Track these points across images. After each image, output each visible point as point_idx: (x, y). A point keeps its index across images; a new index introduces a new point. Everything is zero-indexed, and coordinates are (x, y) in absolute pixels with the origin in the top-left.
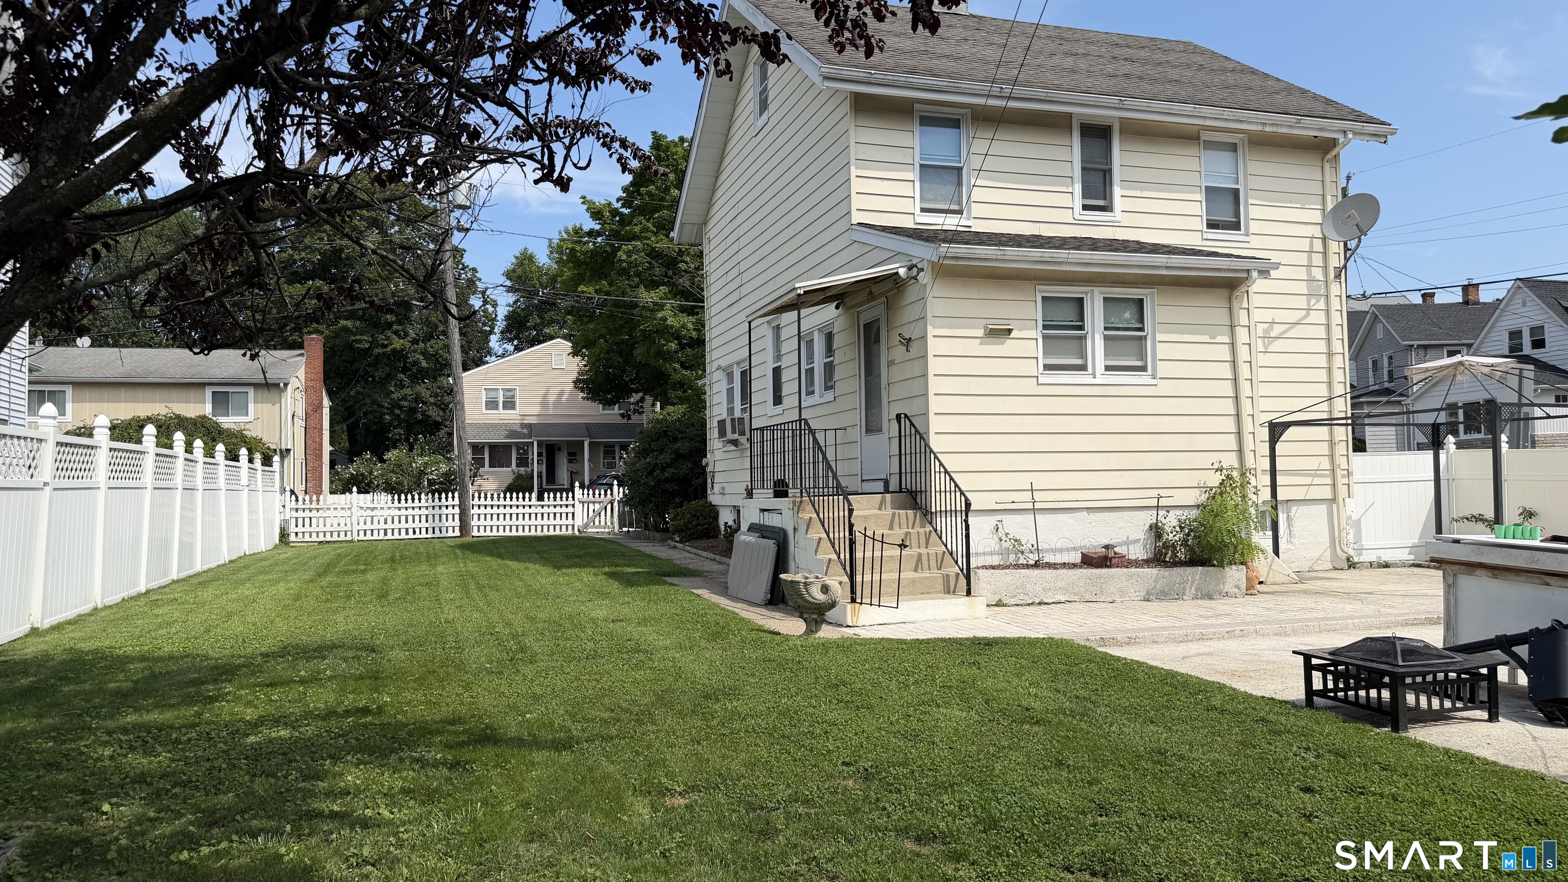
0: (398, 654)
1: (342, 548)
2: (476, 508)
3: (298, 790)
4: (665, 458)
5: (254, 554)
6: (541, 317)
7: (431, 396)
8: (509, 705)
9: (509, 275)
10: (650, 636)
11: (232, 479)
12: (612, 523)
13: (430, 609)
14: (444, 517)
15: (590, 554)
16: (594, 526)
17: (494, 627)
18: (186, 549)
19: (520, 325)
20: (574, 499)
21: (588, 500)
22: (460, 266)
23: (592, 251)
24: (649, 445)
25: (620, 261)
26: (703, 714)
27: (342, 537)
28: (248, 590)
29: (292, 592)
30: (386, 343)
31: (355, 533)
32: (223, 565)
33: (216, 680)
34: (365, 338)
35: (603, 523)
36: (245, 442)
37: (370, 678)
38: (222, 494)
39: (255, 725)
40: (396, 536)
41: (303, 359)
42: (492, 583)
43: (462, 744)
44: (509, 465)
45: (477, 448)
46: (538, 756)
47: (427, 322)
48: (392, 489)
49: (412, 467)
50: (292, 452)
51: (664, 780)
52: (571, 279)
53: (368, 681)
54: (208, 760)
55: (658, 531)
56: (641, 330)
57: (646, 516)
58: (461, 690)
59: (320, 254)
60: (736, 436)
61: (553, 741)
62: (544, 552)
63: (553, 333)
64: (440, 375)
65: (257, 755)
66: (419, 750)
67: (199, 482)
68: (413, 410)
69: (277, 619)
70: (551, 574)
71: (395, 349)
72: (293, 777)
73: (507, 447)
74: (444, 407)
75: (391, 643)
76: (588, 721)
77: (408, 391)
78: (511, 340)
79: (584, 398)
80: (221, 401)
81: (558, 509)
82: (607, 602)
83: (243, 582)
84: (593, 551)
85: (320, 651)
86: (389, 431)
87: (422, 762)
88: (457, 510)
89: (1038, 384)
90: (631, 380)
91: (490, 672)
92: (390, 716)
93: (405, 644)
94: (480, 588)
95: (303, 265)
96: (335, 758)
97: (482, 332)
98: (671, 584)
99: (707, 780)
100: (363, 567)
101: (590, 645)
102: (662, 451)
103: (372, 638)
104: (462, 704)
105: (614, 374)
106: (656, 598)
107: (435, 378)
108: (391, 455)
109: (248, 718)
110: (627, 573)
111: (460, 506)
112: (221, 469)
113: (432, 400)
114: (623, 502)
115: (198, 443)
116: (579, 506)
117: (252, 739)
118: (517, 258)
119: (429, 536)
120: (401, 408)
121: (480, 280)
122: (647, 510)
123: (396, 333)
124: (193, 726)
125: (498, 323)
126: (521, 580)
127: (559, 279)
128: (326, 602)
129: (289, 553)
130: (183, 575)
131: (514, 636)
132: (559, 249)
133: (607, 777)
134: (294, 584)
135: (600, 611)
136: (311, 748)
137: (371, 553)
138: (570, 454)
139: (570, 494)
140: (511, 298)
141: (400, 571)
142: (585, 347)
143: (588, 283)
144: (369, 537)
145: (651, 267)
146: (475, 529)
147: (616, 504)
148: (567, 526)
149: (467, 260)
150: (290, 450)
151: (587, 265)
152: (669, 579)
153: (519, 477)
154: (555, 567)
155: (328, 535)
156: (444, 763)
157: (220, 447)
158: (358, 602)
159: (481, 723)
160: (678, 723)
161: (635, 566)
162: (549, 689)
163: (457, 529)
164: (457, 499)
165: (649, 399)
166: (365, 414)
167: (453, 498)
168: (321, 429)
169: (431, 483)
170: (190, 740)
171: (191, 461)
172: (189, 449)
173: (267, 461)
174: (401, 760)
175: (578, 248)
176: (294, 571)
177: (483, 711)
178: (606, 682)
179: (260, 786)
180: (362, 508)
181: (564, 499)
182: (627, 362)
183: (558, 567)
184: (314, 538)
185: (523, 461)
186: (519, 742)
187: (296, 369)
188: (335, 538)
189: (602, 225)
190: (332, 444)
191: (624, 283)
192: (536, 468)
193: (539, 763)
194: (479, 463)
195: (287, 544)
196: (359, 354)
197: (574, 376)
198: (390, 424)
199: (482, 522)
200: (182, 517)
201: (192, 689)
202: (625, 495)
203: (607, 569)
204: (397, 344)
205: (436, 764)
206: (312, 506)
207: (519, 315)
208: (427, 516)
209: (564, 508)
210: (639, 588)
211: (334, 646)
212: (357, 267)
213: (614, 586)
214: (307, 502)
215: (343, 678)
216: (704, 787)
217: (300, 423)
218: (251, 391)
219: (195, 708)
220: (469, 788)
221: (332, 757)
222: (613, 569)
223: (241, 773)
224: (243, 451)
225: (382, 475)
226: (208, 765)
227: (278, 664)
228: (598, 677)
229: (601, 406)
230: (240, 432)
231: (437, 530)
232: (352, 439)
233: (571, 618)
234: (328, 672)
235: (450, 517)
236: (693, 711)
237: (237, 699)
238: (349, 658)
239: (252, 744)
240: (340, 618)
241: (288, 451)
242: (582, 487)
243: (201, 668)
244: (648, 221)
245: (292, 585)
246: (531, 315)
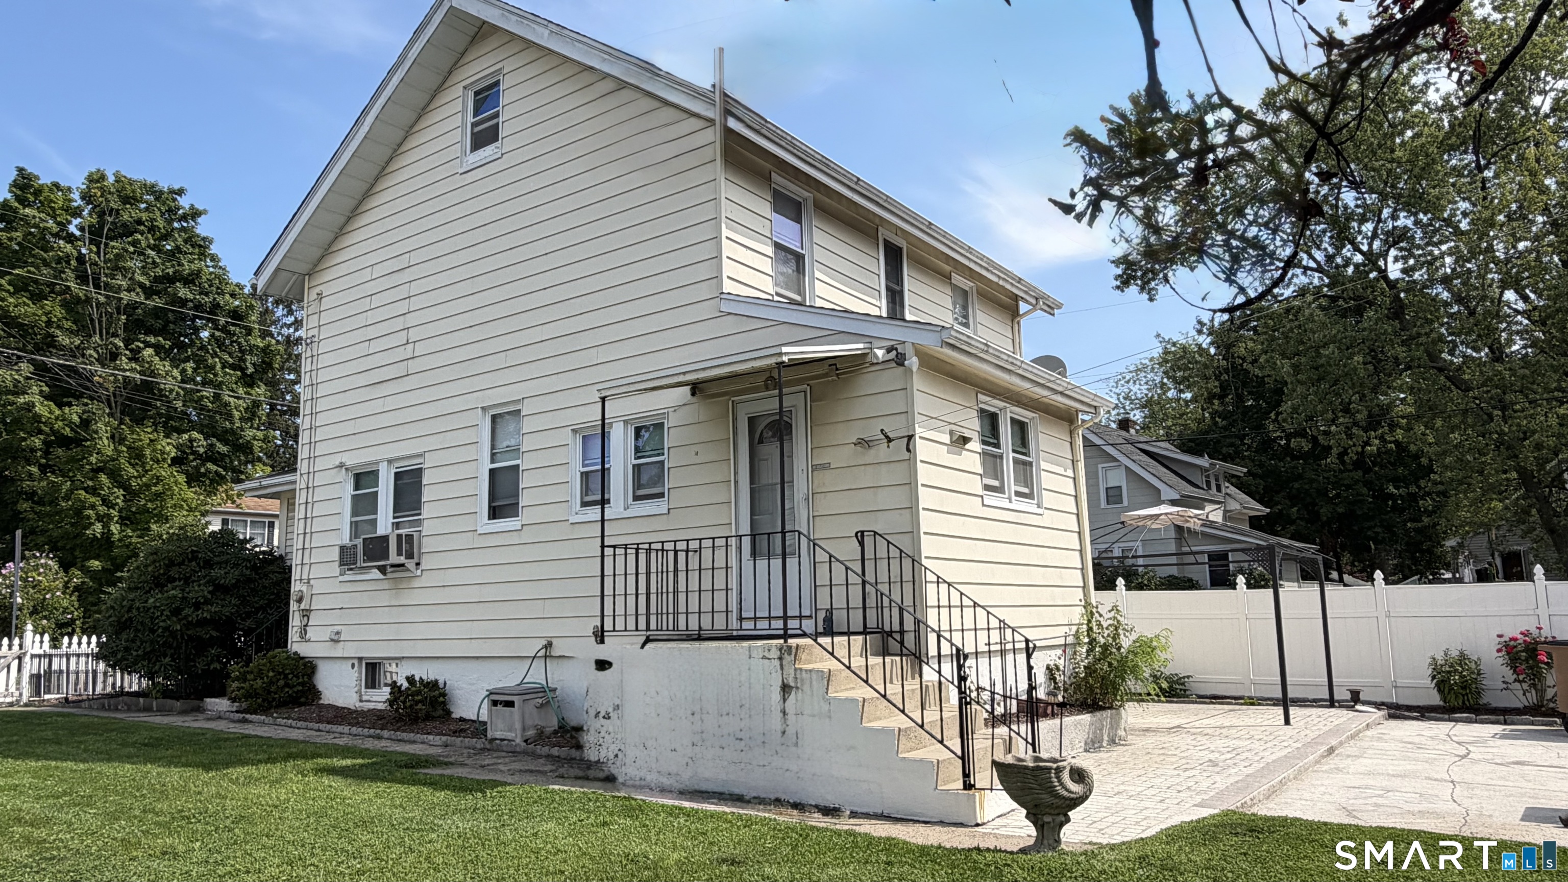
12: (18, 689)
35: (2, 689)
55: (173, 698)
60: (402, 559)
89: (983, 505)
147: (27, 660)
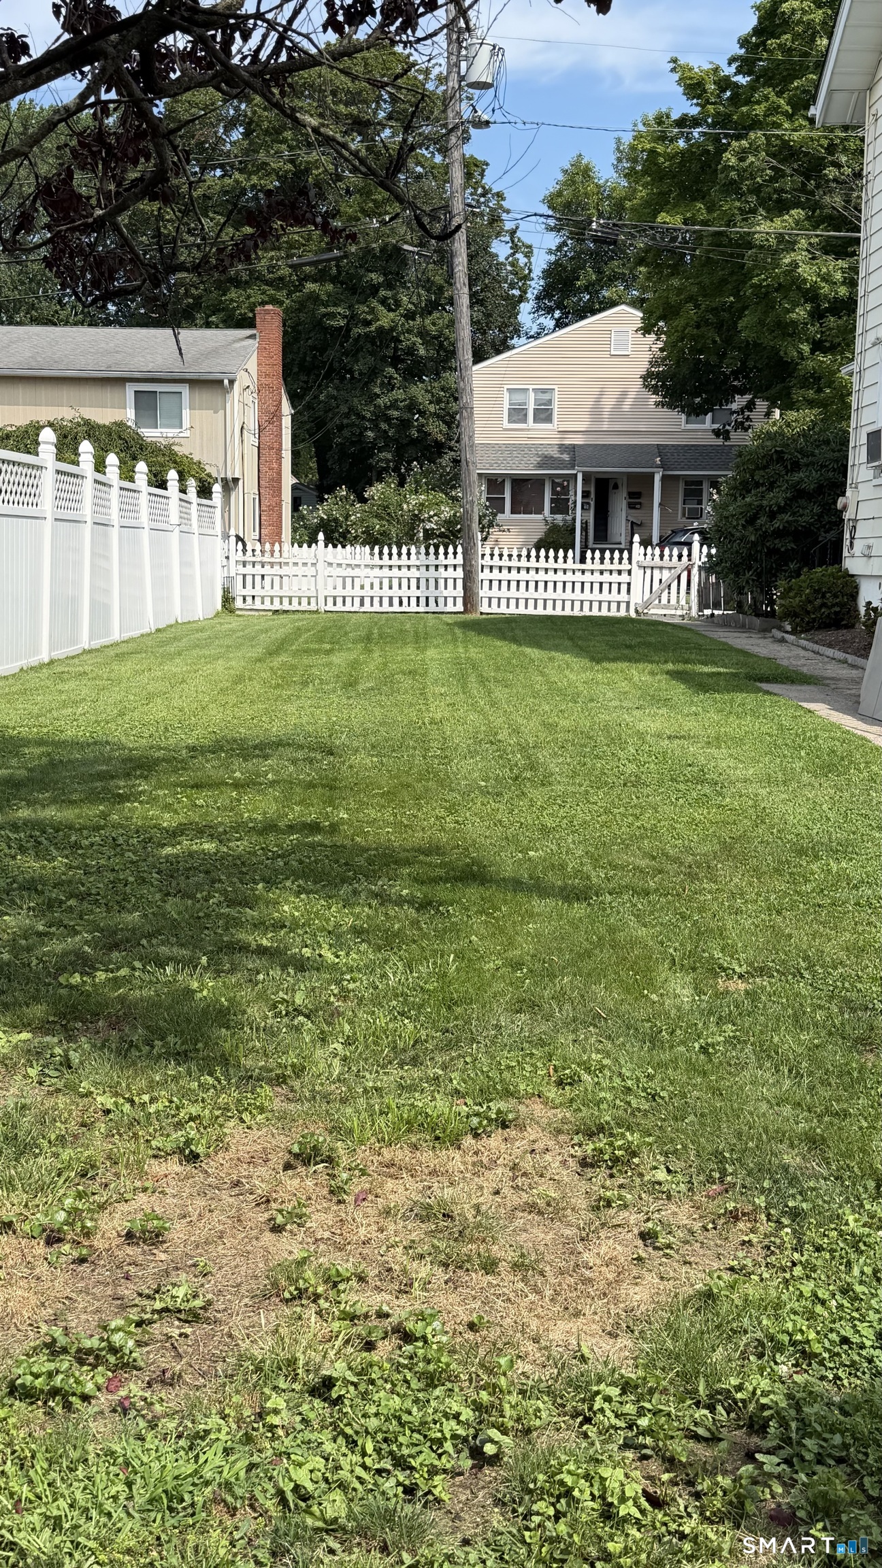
0: (363, 760)
1: (302, 620)
2: (487, 571)
3: (219, 916)
4: (777, 497)
5: (189, 622)
6: (599, 272)
7: (431, 402)
8: (507, 838)
9: (551, 201)
10: (722, 761)
11: (158, 515)
12: (687, 602)
13: (411, 705)
14: (442, 582)
15: (649, 645)
16: (660, 606)
17: (496, 734)
18: (100, 611)
19: (565, 285)
20: (630, 563)
21: (652, 564)
22: (480, 191)
23: (683, 153)
24: (752, 476)
25: (727, 168)
26: (790, 874)
27: (304, 606)
28: (176, 667)
29: (232, 672)
30: (369, 317)
31: (321, 601)
32: (149, 635)
33: (128, 775)
34: (340, 310)
35: (673, 601)
36: (175, 462)
37: (324, 786)
38: (145, 535)
39: (174, 834)
40: (376, 608)
41: (254, 344)
42: (499, 676)
43: (436, 880)
44: (540, 511)
45: (494, 483)
46: (539, 905)
47: (428, 284)
48: (372, 540)
49: (402, 509)
50: (241, 482)
51: (717, 954)
52: (647, 203)
53: (320, 790)
54: (113, 870)
55: (757, 615)
56: (754, 286)
57: (741, 591)
58: (442, 813)
59: (279, 178)
61: (562, 889)
62: (580, 638)
63: (615, 297)
64: (444, 369)
65: (172, 870)
66: (380, 883)
67: (114, 516)
68: (405, 424)
69: (211, 706)
70: (585, 670)
71: (381, 327)
72: (215, 900)
73: (538, 482)
74: (450, 420)
75: (355, 744)
76: (615, 867)
77: (398, 394)
78: (550, 311)
79: (657, 404)
80: (146, 404)
81: (606, 577)
82: (664, 711)
83: (171, 657)
84: (652, 640)
85: (264, 748)
86: (372, 456)
87: (383, 898)
88: (460, 573)
90: (733, 372)
91: (485, 792)
92: (346, 837)
93: (373, 747)
94: (483, 680)
95: (256, 198)
96: (270, 882)
97: (508, 298)
98: (768, 693)
99: (783, 962)
100: (328, 646)
101: (631, 768)
102: (771, 486)
103: (330, 736)
104: (443, 829)
105: (707, 363)
106: (740, 710)
107: (438, 374)
108: (375, 491)
109: (165, 825)
110: (701, 674)
111: (464, 566)
112: (143, 499)
113: (432, 408)
114: (707, 569)
115: (112, 459)
116: (637, 573)
117: (168, 850)
118: (565, 172)
119: (422, 609)
120: (388, 419)
121: (508, 212)
122: (742, 581)
123: (383, 302)
124: (97, 828)
125: (533, 283)
126: (542, 674)
127: (628, 204)
128: (275, 688)
129: (232, 623)
130: (96, 644)
131: (523, 748)
132: (631, 154)
133: (633, 942)
134: (237, 664)
135: (652, 722)
136: (241, 867)
137: (341, 628)
138: (632, 495)
139: (626, 554)
140: (553, 240)
141: (376, 655)
142: (663, 317)
143: (673, 209)
144: (339, 607)
145: (779, 174)
146: (485, 601)
147: (695, 571)
148: (619, 603)
149: (490, 179)
150: (238, 479)
151: (674, 177)
152: (765, 686)
153: (553, 529)
154: (593, 659)
155: (286, 601)
156: (411, 901)
157: (142, 467)
158: (317, 691)
159: (466, 856)
160: (750, 884)
161: (715, 664)
162: (565, 821)
163: (460, 601)
164: (460, 556)
165: (762, 405)
166: (341, 428)
167: (455, 553)
168: (280, 449)
169: (429, 534)
170: (92, 845)
171: (104, 484)
172: (100, 466)
173: (205, 491)
174: (355, 892)
175: (660, 149)
176: (238, 647)
177: (470, 842)
178: (647, 819)
179: (172, 907)
180: (330, 564)
181: (616, 560)
182: (728, 341)
183: (597, 659)
184: (267, 606)
185: (560, 505)
186: (516, 885)
187: (246, 358)
188: (295, 606)
189: (703, 106)
190: (295, 473)
191: (731, 205)
192: (580, 515)
193: (539, 915)
194: (496, 505)
195: (232, 611)
196: (332, 335)
197: (643, 367)
198: (374, 445)
199: (495, 592)
200: (93, 565)
201: (98, 784)
202: (709, 556)
203: (670, 666)
204: (386, 319)
205: (400, 901)
206: (265, 559)
207: (565, 269)
208: (418, 579)
209: (615, 575)
210: (717, 695)
211: (279, 744)
212: (330, 197)
213: (678, 690)
214: (258, 552)
215: (289, 784)
216: (778, 971)
217: (251, 440)
218: (185, 390)
219: (101, 808)
220: (441, 935)
221: (267, 881)
222: (680, 667)
223: (152, 889)
224: (172, 475)
225: (362, 520)
226: (111, 876)
227: (207, 761)
228: (638, 812)
229: (683, 417)
230: (169, 447)
231: (432, 601)
232: (323, 470)
233: (606, 728)
234: (270, 776)
235: (450, 582)
236: (776, 870)
237: (153, 800)
238: (298, 760)
239: (167, 856)
240: (291, 708)
241: (236, 480)
242: (646, 543)
243: (110, 759)
244: (779, 94)
245: (233, 663)
246: (584, 268)
